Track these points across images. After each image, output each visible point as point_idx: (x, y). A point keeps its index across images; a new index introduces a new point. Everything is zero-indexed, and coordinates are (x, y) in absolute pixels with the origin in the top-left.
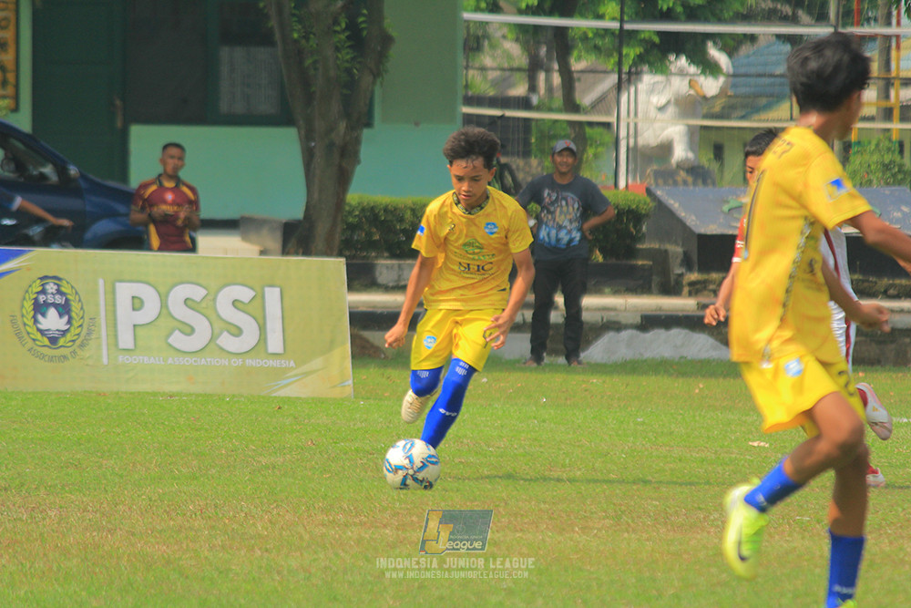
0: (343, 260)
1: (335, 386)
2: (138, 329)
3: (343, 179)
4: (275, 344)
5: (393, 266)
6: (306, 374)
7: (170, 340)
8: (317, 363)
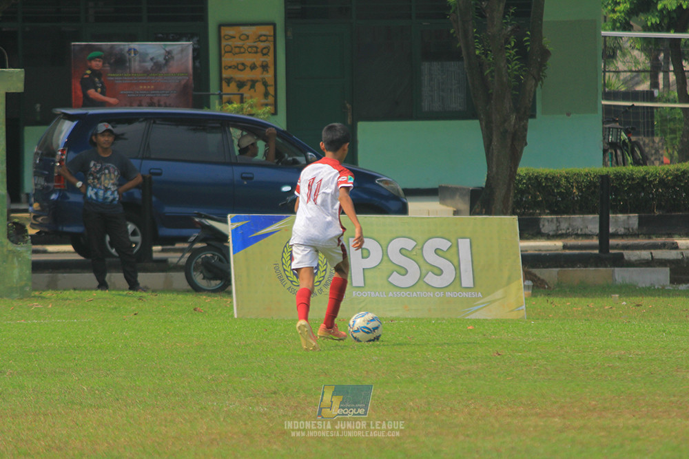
0: (516, 217)
1: (512, 311)
2: (366, 272)
3: (515, 158)
4: (467, 281)
5: (552, 219)
6: (491, 302)
7: (390, 279)
8: (499, 294)
